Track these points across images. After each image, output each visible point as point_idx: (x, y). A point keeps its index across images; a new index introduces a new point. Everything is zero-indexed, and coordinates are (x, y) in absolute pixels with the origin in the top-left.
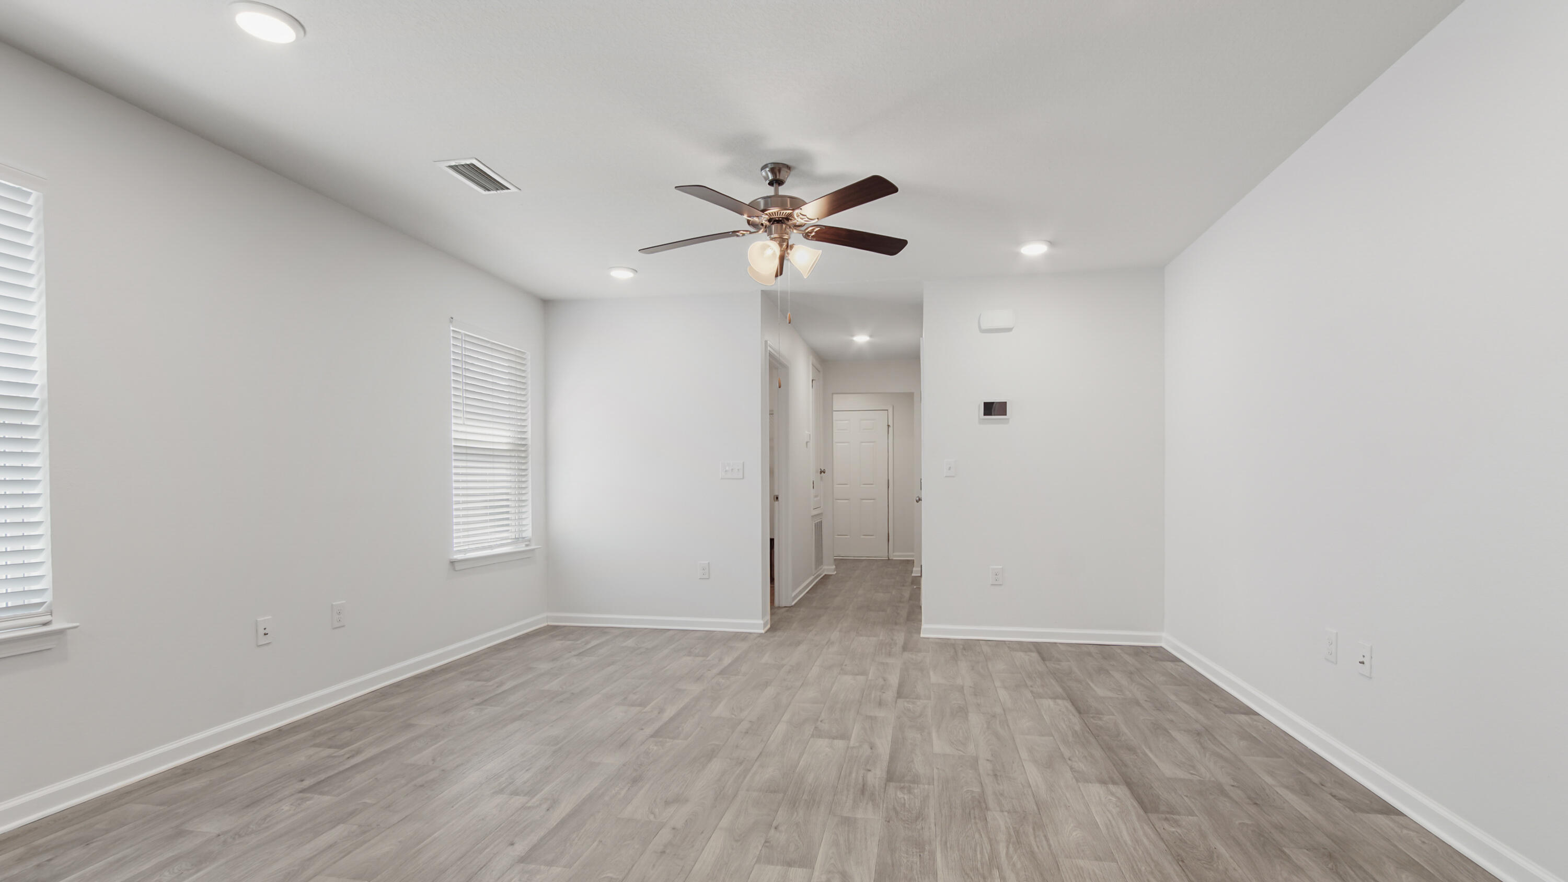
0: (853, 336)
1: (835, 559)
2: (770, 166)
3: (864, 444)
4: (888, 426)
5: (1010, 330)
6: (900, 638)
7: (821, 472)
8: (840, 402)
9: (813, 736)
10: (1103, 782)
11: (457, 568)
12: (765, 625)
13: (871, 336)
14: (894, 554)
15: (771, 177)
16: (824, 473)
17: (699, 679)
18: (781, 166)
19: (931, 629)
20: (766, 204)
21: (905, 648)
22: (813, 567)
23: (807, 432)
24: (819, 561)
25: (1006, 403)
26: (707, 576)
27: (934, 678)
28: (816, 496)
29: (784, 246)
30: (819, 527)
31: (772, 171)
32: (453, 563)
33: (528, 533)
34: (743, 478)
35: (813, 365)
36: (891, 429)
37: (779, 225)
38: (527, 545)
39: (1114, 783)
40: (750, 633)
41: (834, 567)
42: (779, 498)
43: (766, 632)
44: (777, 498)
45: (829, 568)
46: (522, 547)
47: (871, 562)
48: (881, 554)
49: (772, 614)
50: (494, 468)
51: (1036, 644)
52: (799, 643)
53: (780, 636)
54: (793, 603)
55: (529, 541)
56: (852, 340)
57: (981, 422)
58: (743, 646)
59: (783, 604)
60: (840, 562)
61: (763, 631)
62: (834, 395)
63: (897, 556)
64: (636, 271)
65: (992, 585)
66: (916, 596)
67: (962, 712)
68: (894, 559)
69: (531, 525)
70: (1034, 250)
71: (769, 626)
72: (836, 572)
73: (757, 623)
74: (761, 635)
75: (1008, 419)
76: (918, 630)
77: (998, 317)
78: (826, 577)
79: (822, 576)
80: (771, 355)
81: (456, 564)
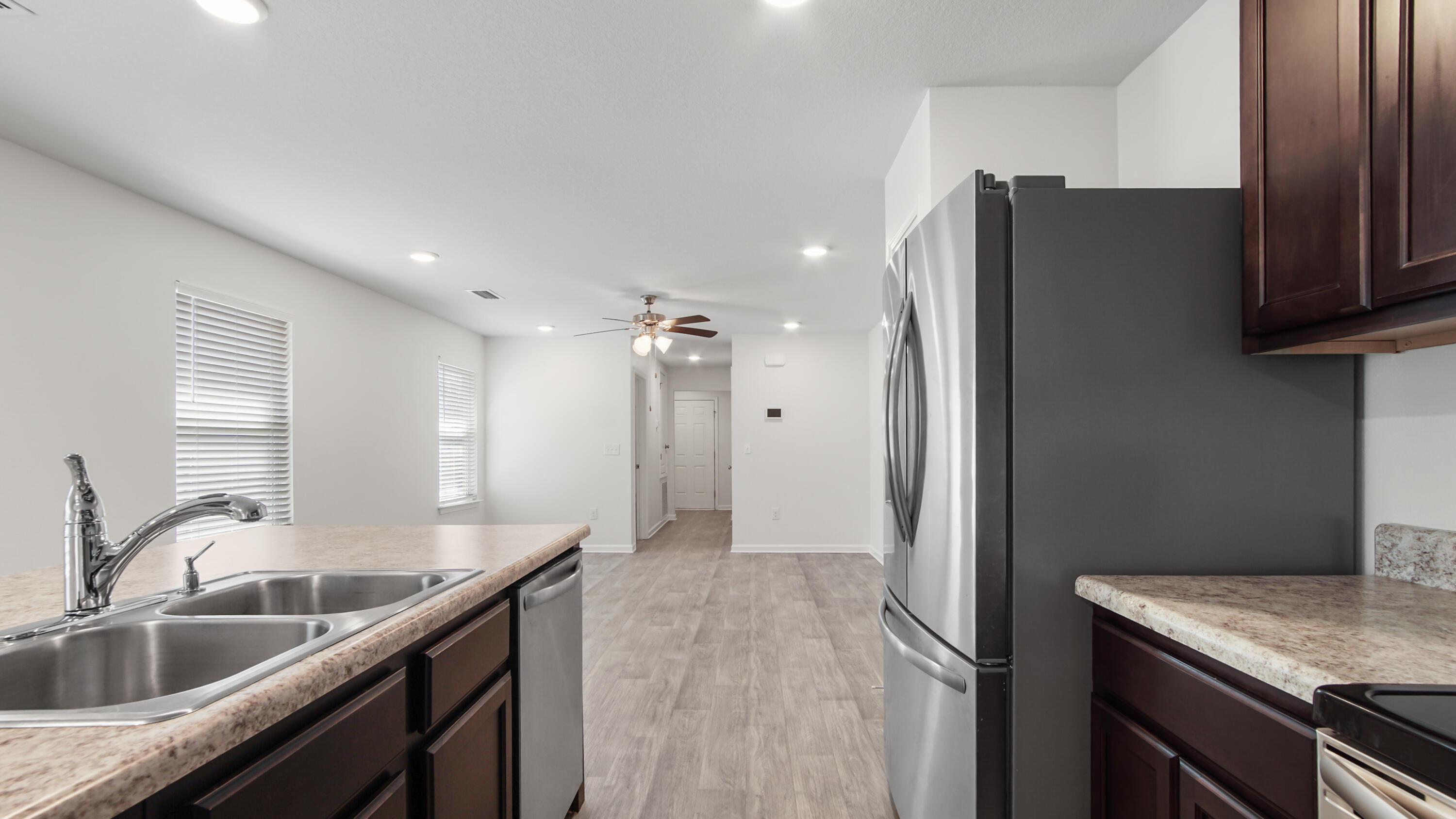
0: (688, 356)
1: (676, 511)
2: (645, 297)
3: (697, 425)
4: (715, 412)
5: (782, 366)
6: (718, 553)
7: (666, 447)
8: (678, 395)
9: (669, 592)
10: (805, 600)
11: (441, 513)
12: (633, 548)
13: (701, 357)
14: (720, 506)
15: (646, 302)
16: (668, 447)
17: (600, 574)
18: (651, 297)
19: (737, 547)
20: (644, 318)
21: (720, 558)
22: (661, 514)
23: (657, 421)
24: (665, 510)
25: (780, 410)
26: (595, 518)
27: (735, 569)
28: (662, 465)
29: (653, 337)
30: (665, 487)
31: (647, 299)
32: (439, 509)
33: (475, 491)
34: (619, 455)
35: (661, 373)
36: (716, 414)
37: (650, 327)
38: (474, 499)
39: (809, 600)
40: (625, 553)
41: (675, 515)
42: (640, 467)
43: (635, 552)
44: (638, 467)
45: (672, 516)
46: (470, 501)
47: (702, 512)
48: (708, 506)
49: (637, 543)
50: (458, 449)
51: (797, 554)
52: (657, 557)
53: (643, 554)
54: (649, 538)
55: (476, 496)
56: (688, 359)
57: (766, 421)
58: (622, 560)
59: (643, 538)
60: (679, 512)
61: (632, 552)
62: (675, 392)
63: (721, 507)
64: (554, 327)
65: (773, 519)
66: (730, 532)
67: (748, 581)
68: (719, 509)
69: (477, 486)
70: (791, 326)
71: (635, 549)
72: (676, 519)
73: (629, 547)
74: (631, 554)
75: (781, 419)
76: (730, 549)
77: (776, 358)
78: (670, 522)
79: (667, 521)
80: (636, 375)
81: (441, 511)
